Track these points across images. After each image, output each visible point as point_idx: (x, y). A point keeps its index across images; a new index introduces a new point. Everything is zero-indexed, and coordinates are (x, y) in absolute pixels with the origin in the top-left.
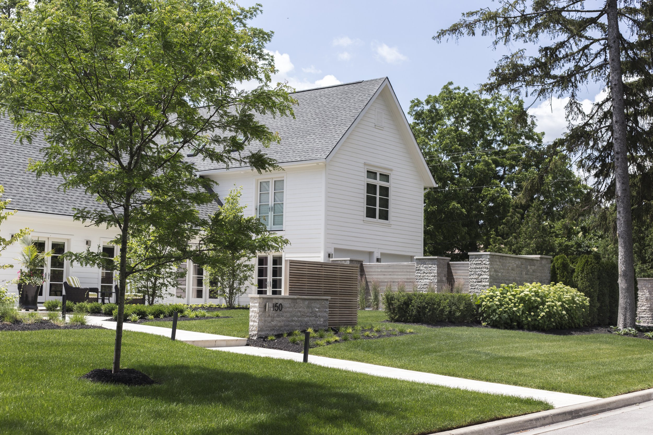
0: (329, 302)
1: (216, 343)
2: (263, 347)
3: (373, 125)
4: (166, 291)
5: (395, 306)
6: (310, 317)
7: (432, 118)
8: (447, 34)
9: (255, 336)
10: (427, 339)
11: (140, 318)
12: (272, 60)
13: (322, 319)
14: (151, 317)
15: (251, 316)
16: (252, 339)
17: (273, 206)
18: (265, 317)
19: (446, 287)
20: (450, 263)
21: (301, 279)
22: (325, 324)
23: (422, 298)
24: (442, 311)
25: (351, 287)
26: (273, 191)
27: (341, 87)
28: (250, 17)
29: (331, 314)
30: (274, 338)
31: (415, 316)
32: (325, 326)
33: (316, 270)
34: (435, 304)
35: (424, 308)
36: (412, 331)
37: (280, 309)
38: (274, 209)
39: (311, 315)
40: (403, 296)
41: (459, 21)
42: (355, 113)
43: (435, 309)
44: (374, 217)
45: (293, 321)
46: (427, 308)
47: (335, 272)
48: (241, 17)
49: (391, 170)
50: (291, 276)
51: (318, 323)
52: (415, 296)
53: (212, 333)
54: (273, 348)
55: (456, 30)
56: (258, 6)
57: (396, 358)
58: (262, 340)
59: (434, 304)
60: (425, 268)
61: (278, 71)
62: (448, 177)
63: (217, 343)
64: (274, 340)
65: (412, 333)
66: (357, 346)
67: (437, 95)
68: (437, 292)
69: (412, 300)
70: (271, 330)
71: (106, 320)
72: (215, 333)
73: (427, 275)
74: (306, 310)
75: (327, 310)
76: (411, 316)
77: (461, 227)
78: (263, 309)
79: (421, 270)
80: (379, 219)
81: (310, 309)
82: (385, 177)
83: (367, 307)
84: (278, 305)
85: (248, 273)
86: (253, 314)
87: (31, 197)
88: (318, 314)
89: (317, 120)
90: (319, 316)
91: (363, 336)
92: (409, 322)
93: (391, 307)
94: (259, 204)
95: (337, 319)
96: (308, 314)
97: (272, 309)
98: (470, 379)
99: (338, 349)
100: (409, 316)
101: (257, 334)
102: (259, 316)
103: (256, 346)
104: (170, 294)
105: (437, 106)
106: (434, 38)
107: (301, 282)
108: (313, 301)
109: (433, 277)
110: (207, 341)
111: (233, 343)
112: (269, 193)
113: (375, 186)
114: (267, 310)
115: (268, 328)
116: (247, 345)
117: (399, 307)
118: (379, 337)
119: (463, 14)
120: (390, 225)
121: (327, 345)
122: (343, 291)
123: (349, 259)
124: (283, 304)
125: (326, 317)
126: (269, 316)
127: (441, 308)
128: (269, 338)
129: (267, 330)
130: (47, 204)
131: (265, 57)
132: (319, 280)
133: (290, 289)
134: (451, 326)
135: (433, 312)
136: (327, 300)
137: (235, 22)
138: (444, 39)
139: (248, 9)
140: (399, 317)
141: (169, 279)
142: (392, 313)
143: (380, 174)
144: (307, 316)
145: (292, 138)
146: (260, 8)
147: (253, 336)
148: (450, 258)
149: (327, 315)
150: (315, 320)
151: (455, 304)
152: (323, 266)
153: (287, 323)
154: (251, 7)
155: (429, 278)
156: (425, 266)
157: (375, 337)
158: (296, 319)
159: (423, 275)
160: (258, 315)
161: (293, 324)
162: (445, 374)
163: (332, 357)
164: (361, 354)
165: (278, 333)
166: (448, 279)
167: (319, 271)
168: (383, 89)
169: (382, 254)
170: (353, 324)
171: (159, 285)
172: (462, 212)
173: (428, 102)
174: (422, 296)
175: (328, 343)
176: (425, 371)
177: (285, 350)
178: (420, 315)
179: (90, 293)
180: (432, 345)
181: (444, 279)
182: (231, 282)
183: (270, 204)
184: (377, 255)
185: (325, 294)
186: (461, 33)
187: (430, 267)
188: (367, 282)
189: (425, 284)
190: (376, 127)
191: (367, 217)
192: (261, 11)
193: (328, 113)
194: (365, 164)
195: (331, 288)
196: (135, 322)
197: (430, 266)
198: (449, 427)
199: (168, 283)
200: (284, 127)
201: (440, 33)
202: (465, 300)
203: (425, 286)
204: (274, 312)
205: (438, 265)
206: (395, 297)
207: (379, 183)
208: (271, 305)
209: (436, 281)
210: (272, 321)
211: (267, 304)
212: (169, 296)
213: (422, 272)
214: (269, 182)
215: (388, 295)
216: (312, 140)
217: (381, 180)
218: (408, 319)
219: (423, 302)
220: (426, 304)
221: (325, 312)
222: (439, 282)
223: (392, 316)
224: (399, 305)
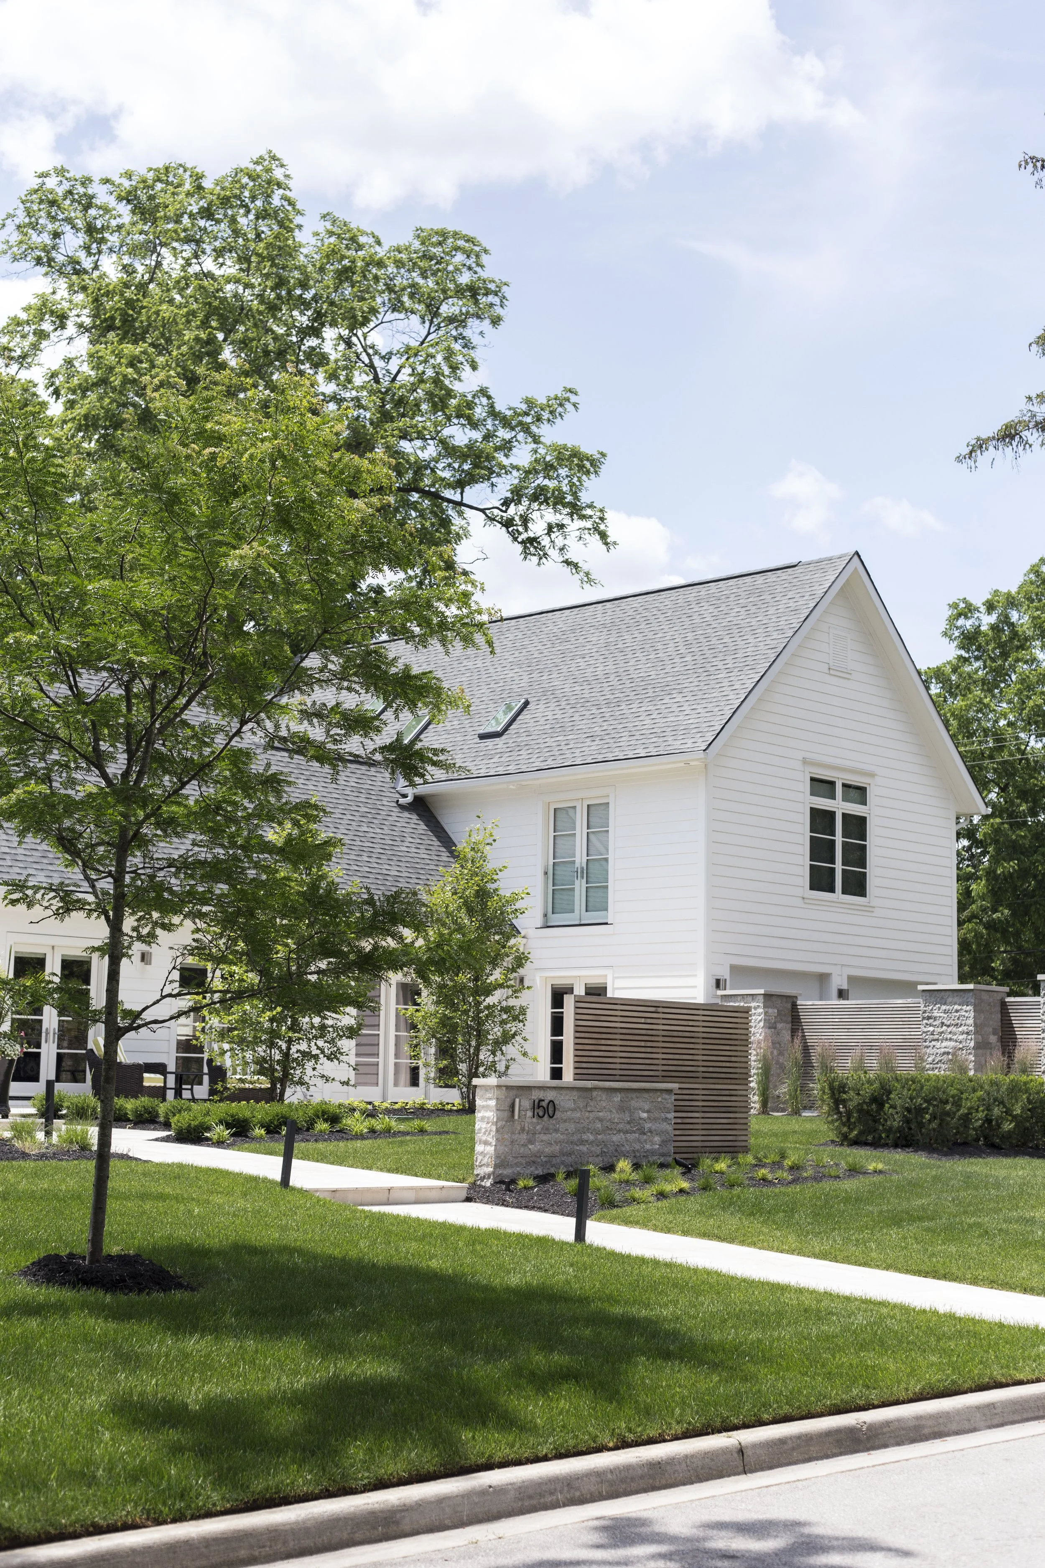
0: (674, 1097)
1: (389, 1197)
2: (504, 1204)
3: (826, 668)
4: (314, 1069)
5: (851, 1105)
6: (626, 1132)
7: (1001, 645)
8: (991, 448)
9: (489, 1178)
10: (914, 1187)
11: (233, 1135)
12: (602, 519)
13: (657, 1139)
14: (259, 1132)
15: (480, 1129)
16: (480, 1186)
17: (585, 865)
18: (513, 1133)
19: (996, 1060)
20: (1008, 999)
21: (603, 1042)
22: (665, 1150)
23: (913, 1087)
24: (966, 1119)
25: (733, 1059)
26: (585, 831)
27: (748, 579)
28: (549, 420)
29: (681, 1125)
30: (531, 1183)
31: (900, 1130)
32: (663, 1155)
33: (643, 1020)
34: (947, 1102)
35: (920, 1111)
36: (880, 1166)
37: (551, 1113)
38: (586, 873)
39: (628, 1127)
40: (869, 1082)
41: (1018, 414)
42: (777, 640)
43: (948, 1114)
44: (832, 890)
45: (582, 1142)
46: (927, 1110)
47: (691, 1023)
48: (529, 419)
49: (872, 775)
50: (578, 1035)
51: (648, 1147)
52: (897, 1080)
53: (389, 1171)
54: (527, 1207)
55: (1012, 437)
56: (569, 394)
57: (817, 1234)
58: (504, 1187)
59: (945, 1102)
60: (945, 1012)
61: (615, 543)
63: (394, 1196)
64: (532, 1188)
65: (881, 1172)
66: (726, 1205)
67: (1014, 590)
68: (976, 1071)
69: (890, 1092)
70: (529, 1164)
71: (156, 1140)
72: (396, 1170)
73: (949, 1029)
74: (616, 1116)
75: (671, 1115)
76: (889, 1130)
78: (506, 1114)
79: (935, 1019)
80: (844, 892)
81: (627, 1114)
82: (858, 793)
83: (805, 1108)
84: (544, 1104)
85: (512, 1027)
86: (484, 1125)
87: (13, 851)
88: (647, 1126)
89: (689, 658)
90: (650, 1132)
91: (752, 1178)
92: (885, 1146)
93: (841, 1108)
94: (551, 861)
95: (697, 1138)
96: (621, 1126)
97: (529, 1114)
98: (983, 1285)
99: (679, 1211)
100: (885, 1130)
101: (493, 1173)
102: (497, 1131)
103: (488, 1201)
104: (323, 1076)
105: (1014, 616)
106: (959, 459)
107: (603, 1048)
108: (634, 1095)
109: (965, 1036)
110: (369, 1190)
111: (433, 1195)
112: (575, 834)
113: (831, 815)
114: (516, 1117)
115: (520, 1160)
116: (468, 1199)
117: (860, 1111)
118: (794, 1181)
119: (1030, 398)
120: (870, 909)
121: (658, 1199)
122: (711, 1069)
123: (762, 991)
124: (556, 1102)
125: (667, 1132)
126: (523, 1129)
127: (963, 1111)
128: (521, 1184)
129: (517, 1165)
130: (50, 868)
131: (584, 512)
132: (649, 1044)
133: (578, 1065)
134: (989, 1155)
135: (942, 1120)
136: (669, 1091)
137: (514, 433)
138: (983, 459)
139: (545, 402)
140: (861, 1133)
141: (320, 1043)
142: (844, 1124)
143: (844, 785)
144: (619, 1131)
145: (630, 702)
146: (573, 398)
147: (483, 1179)
148: (1006, 989)
149: (670, 1128)
150: (639, 1141)
151: (1002, 1103)
152: (660, 1010)
153: (568, 1148)
154: (552, 396)
155: (955, 1037)
156: (944, 1007)
157: (781, 1182)
158: (591, 1137)
159: (940, 1030)
160: (494, 1128)
161: (584, 1148)
162: (926, 1274)
163: (662, 1230)
164: (733, 1222)
165: (546, 1171)
166: (1002, 1039)
167: (649, 1021)
168: (847, 580)
169: (851, 979)
170: (733, 1150)
171: (296, 1056)
173: (990, 607)
174: (914, 1082)
175: (662, 1195)
176: (878, 1267)
177: (554, 1213)
178: (909, 1128)
179: (146, 1075)
180: (919, 1202)
181: (993, 1039)
182: (472, 1051)
183: (577, 860)
184: (839, 981)
185: (666, 1078)
186: (1027, 444)
187: (957, 1011)
188: (806, 1049)
189: (944, 1053)
190: (832, 672)
191: (811, 888)
192: (574, 405)
193: (714, 641)
194: (805, 762)
195: (681, 1063)
196: (220, 1144)
197: (957, 1007)
198: (861, 1403)
199: (318, 1052)
200: (612, 677)
201: (973, 446)
202: (1027, 1091)
203: (945, 1058)
204: (535, 1120)
205: (975, 1006)
206: (851, 1084)
207: (839, 806)
208: (527, 1104)
209: (972, 1044)
210: (531, 1142)
211: (517, 1100)
212: (320, 1082)
213: (937, 1023)
214: (574, 807)
215: (834, 1080)
216: (674, 707)
217: (845, 799)
218: (881, 1138)
219: (918, 1096)
220: (926, 1101)
221: (666, 1119)
222: (977, 1047)
223: (845, 1129)
224: (859, 1104)
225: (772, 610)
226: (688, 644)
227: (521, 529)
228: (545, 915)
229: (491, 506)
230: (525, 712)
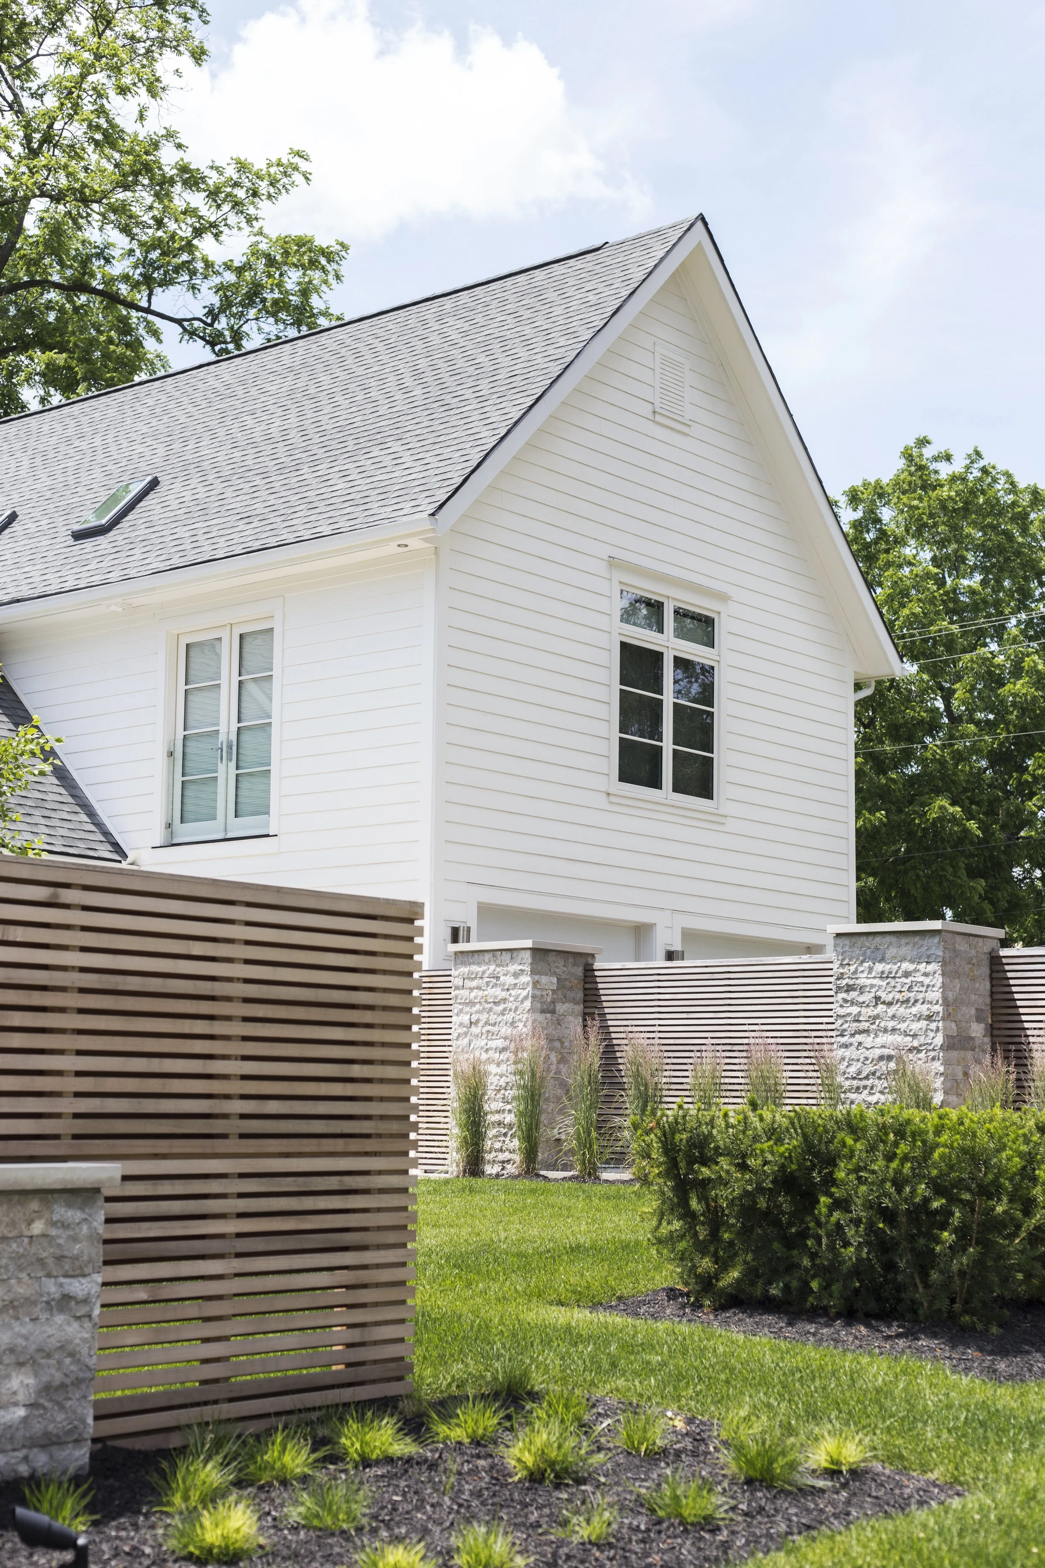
0: (101, 1212)
3: (647, 410)
5: (723, 1196)
17: (233, 737)
19: (989, 1072)
20: (1004, 952)
23: (903, 1148)
26: (236, 678)
27: (522, 277)
28: (269, 196)
31: (859, 1270)
38: (236, 750)
40: (773, 1133)
42: (566, 346)
43: (996, 1225)
44: (655, 782)
46: (942, 1219)
49: (723, 598)
52: (852, 1129)
56: (297, 160)
59: (989, 1191)
60: (882, 976)
62: (922, 721)
67: (886, 480)
68: (946, 1093)
69: (831, 1161)
73: (892, 1010)
75: (88, 1280)
76: (829, 1272)
77: (965, 878)
79: (862, 990)
80: (676, 789)
82: (700, 626)
83: (607, 1163)
89: (417, 392)
93: (694, 1204)
94: (181, 733)
100: (821, 1271)
109: (923, 1024)
112: (218, 686)
113: (657, 657)
120: (720, 818)
123: (528, 943)
136: (82, 1193)
137: (221, 212)
140: (751, 1274)
142: (702, 1248)
143: (678, 611)
145: (315, 463)
148: (1000, 933)
149: (79, 1332)
154: (273, 160)
155: (903, 1026)
156: (879, 967)
159: (871, 1012)
166: (992, 1031)
168: (683, 265)
169: (688, 935)
172: (966, 831)
173: (853, 499)
178: (890, 1267)
181: (977, 1030)
183: (223, 728)
184: (667, 938)
187: (907, 974)
189: (881, 1058)
190: (658, 418)
191: (623, 778)
192: (305, 176)
193: (461, 363)
194: (613, 562)
197: (906, 966)
200: (294, 433)
203: (883, 1066)
205: (944, 963)
206: (721, 1139)
207: (671, 644)
209: (939, 1040)
213: (867, 997)
214: (220, 639)
215: (675, 1127)
216: (387, 461)
217: (681, 633)
218: (806, 1289)
219: (917, 1176)
220: (939, 1189)
221: (65, 1301)
222: (951, 1044)
223: (706, 1264)
224: (746, 1193)
225: (558, 310)
226: (417, 374)
227: (231, 346)
228: (169, 826)
229: (191, 316)
230: (151, 495)
